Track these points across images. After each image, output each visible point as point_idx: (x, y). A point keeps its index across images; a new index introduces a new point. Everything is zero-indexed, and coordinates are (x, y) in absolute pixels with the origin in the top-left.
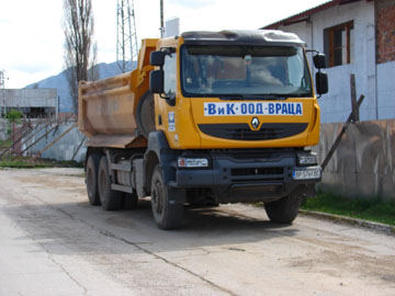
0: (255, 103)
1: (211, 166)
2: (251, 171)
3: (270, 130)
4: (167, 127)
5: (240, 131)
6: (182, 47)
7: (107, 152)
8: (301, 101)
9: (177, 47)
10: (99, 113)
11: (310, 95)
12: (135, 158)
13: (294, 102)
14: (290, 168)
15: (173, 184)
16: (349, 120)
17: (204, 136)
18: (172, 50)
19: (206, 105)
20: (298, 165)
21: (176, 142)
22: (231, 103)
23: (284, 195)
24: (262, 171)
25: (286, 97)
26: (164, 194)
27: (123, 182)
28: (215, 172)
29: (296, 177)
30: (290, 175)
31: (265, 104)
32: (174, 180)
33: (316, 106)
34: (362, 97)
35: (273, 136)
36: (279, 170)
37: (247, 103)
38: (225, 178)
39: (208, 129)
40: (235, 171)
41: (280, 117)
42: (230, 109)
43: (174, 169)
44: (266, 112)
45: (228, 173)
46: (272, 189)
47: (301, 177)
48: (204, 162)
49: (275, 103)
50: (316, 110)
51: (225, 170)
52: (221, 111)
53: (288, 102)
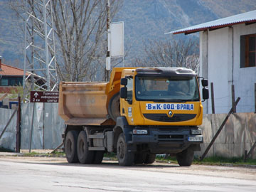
0: (170, 104)
1: (149, 134)
2: (168, 136)
3: (177, 117)
4: (127, 114)
5: (163, 117)
6: (136, 76)
7: (86, 128)
8: (193, 103)
9: (134, 76)
10: (78, 104)
11: (198, 100)
12: (106, 131)
13: (190, 104)
14: (187, 136)
15: (130, 142)
16: (230, 112)
17: (146, 119)
18: (131, 77)
19: (147, 105)
20: (191, 135)
21: (132, 121)
22: (159, 104)
23: (184, 149)
24: (173, 136)
25: (185, 101)
26: (125, 148)
27: (98, 145)
28: (150, 136)
29: (190, 140)
30: (187, 139)
31: (175, 105)
32: (131, 140)
33: (201, 106)
34: (239, 99)
35: (179, 120)
36: (182, 136)
37: (167, 104)
38: (155, 139)
39: (147, 116)
40: (160, 136)
41: (183, 111)
42: (158, 107)
43: (131, 135)
44: (176, 109)
45: (157, 137)
46: (178, 146)
47: (192, 140)
48: (146, 132)
49: (180, 104)
50: (201, 107)
51: (155, 135)
52: (154, 107)
53: (187, 104)
